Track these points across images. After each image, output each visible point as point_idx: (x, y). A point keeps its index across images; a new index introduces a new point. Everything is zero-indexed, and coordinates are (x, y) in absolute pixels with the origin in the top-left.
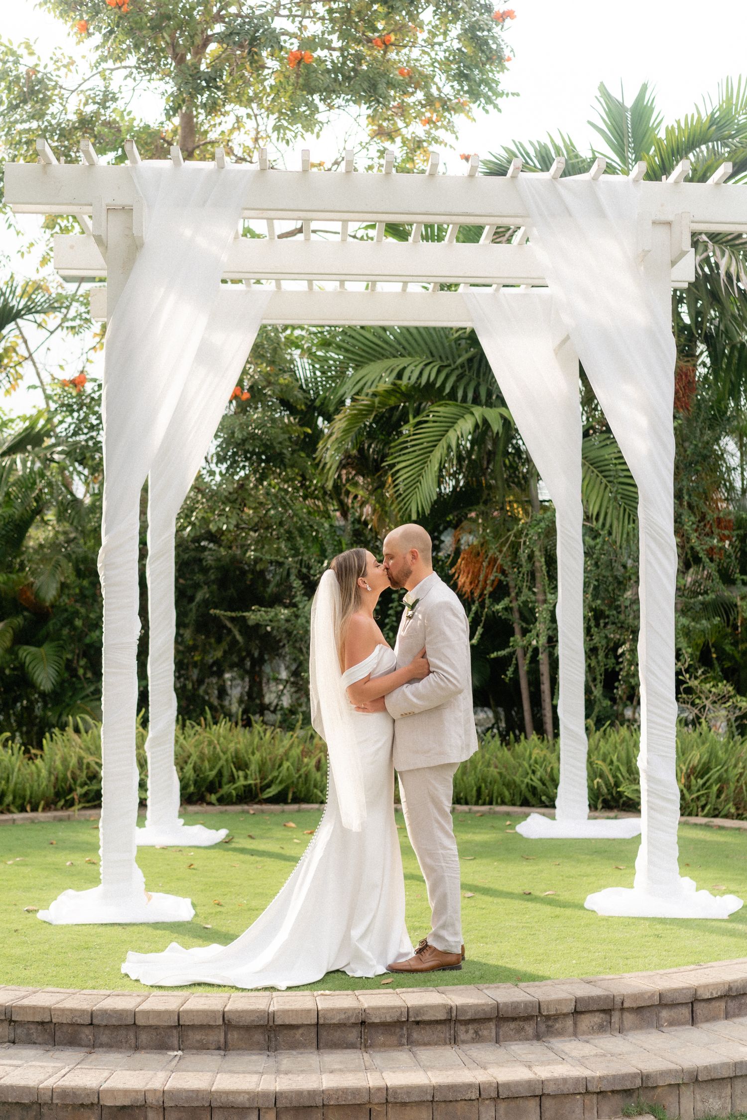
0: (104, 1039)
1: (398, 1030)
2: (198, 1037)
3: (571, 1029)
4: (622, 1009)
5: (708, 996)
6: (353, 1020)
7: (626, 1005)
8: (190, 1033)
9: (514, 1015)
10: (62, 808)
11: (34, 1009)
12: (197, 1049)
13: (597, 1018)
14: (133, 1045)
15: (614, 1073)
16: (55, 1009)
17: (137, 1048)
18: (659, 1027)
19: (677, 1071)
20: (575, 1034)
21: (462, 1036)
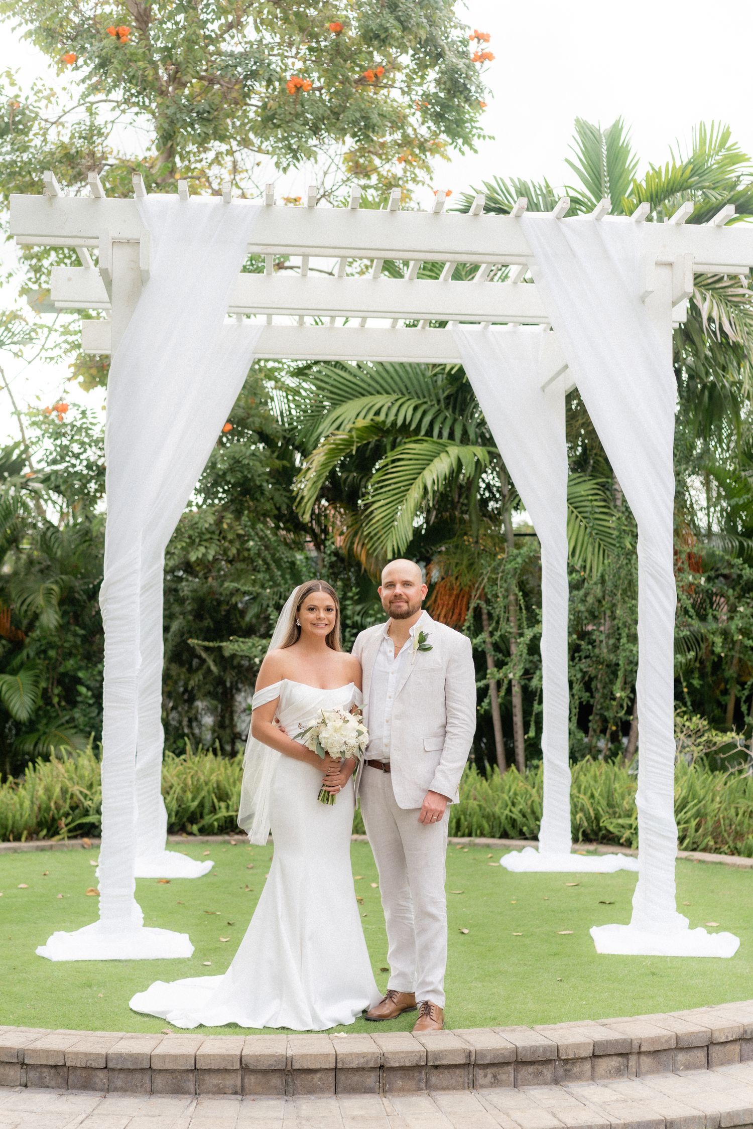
0: (119, 1083)
1: (416, 1074)
2: (215, 1082)
3: (589, 1073)
4: (639, 1053)
5: (723, 1039)
6: (372, 1065)
7: (643, 1049)
8: (207, 1077)
9: (533, 1059)
10: (44, 838)
11: (47, 1052)
12: (214, 1093)
13: (615, 1062)
14: (148, 1089)
15: (638, 1120)
16: (69, 1053)
17: (152, 1092)
18: (675, 1071)
19: (700, 1118)
20: (593, 1078)
21: (481, 1081)
